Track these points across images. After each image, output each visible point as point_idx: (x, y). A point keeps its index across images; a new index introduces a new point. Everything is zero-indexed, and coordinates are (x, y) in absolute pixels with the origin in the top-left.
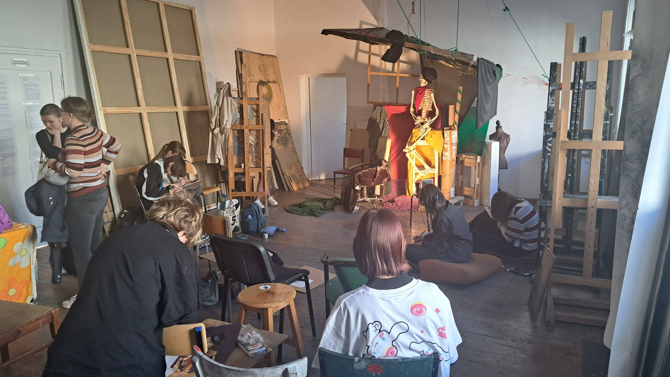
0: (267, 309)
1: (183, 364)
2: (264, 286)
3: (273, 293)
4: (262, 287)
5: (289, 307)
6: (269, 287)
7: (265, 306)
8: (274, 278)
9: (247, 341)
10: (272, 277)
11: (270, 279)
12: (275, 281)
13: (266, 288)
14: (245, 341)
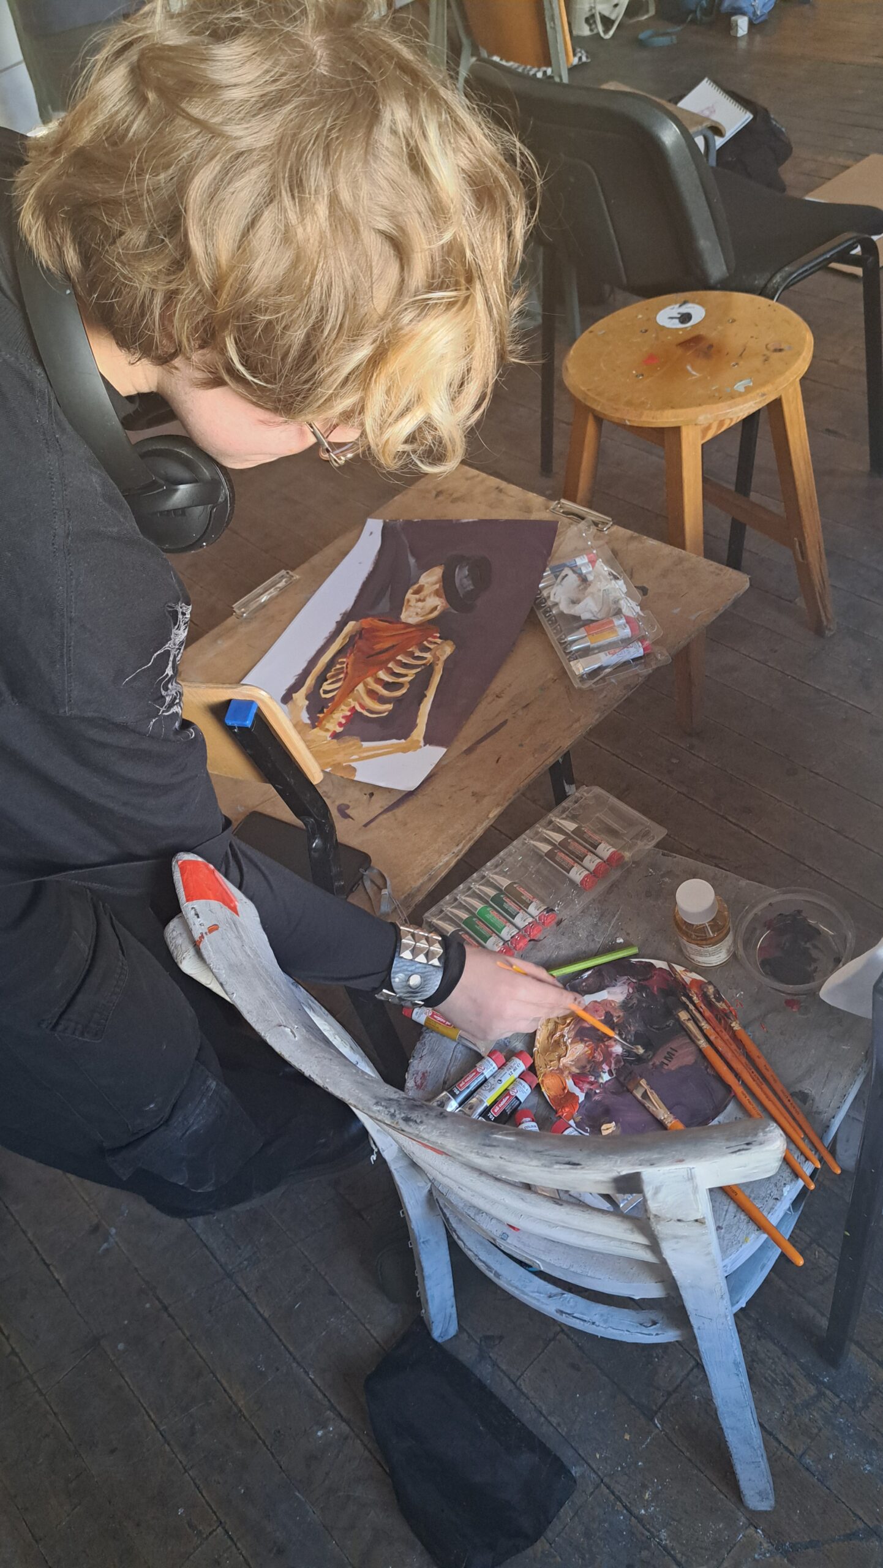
0: (676, 430)
1: (326, 692)
2: (675, 310)
3: (711, 346)
4: (667, 315)
5: (776, 406)
6: (698, 313)
7: (665, 419)
8: (724, 268)
9: (574, 602)
10: (716, 267)
11: (704, 272)
12: (726, 285)
13: (685, 318)
14: (564, 607)
